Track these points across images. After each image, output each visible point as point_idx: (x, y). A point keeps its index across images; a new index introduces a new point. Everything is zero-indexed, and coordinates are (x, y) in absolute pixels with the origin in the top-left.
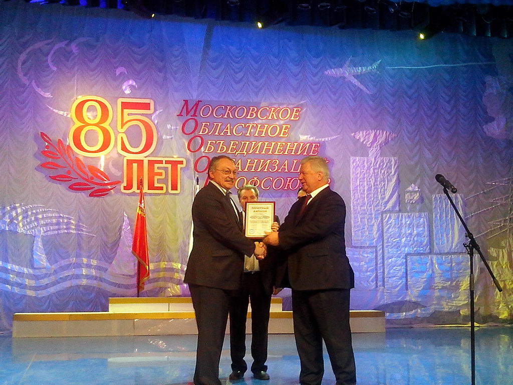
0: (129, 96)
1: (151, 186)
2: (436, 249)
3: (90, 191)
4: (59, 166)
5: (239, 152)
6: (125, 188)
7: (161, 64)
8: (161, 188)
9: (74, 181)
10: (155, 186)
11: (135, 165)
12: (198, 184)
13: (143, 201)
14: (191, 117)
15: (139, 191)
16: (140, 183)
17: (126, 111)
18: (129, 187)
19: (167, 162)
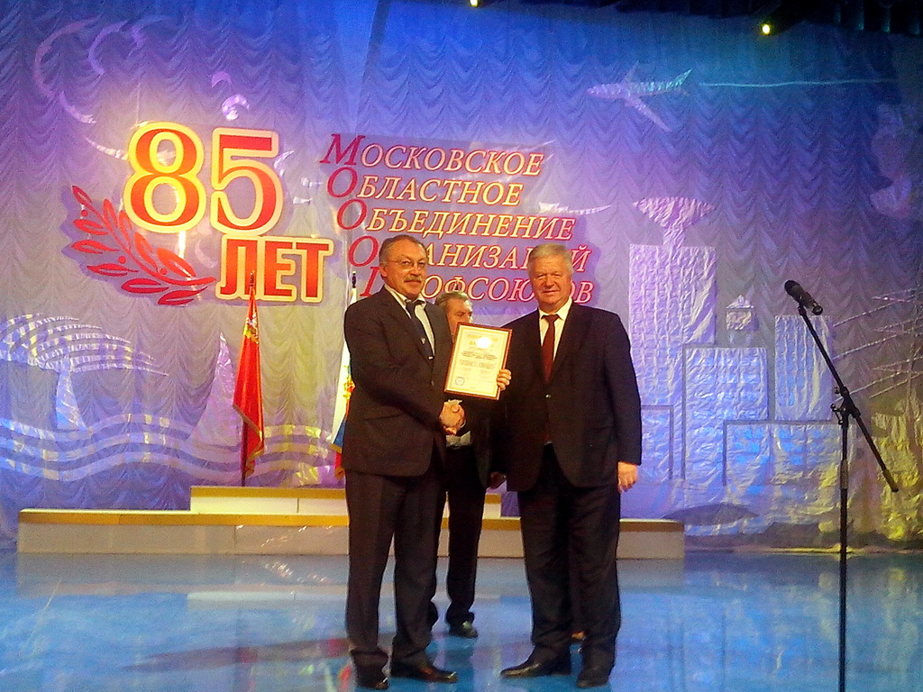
0: (234, 125)
1: (270, 289)
2: (779, 412)
3: (159, 295)
4: (106, 249)
5: (429, 231)
6: (223, 291)
7: (292, 68)
8: (288, 293)
9: (131, 276)
10: (277, 288)
11: (242, 250)
12: (354, 287)
13: (254, 316)
14: (346, 166)
15: (247, 297)
16: (251, 283)
17: (228, 152)
18: (231, 288)
19: (300, 246)
